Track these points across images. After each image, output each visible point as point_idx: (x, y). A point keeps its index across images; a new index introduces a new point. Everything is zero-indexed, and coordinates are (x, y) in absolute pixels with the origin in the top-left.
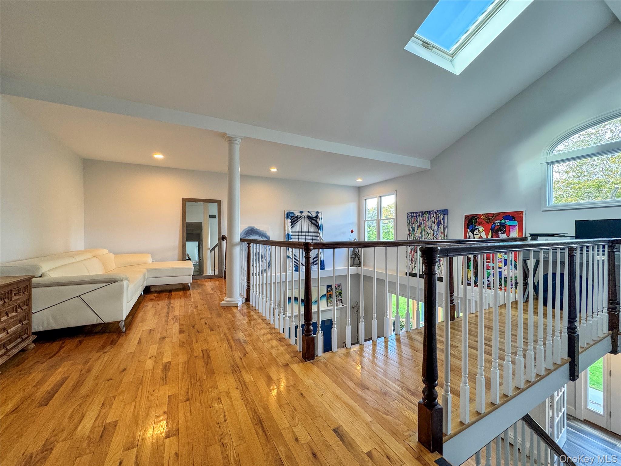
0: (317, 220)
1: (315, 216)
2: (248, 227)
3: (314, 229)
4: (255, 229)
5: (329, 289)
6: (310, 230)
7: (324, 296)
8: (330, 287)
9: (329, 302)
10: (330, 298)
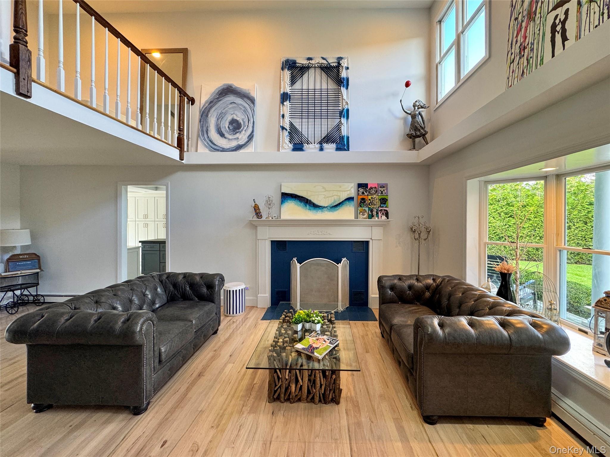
0: (338, 71)
1: (335, 64)
2: (224, 85)
3: (332, 85)
4: (234, 87)
5: (361, 190)
6: (324, 86)
7: (350, 199)
8: (363, 187)
9: (360, 212)
10: (362, 206)
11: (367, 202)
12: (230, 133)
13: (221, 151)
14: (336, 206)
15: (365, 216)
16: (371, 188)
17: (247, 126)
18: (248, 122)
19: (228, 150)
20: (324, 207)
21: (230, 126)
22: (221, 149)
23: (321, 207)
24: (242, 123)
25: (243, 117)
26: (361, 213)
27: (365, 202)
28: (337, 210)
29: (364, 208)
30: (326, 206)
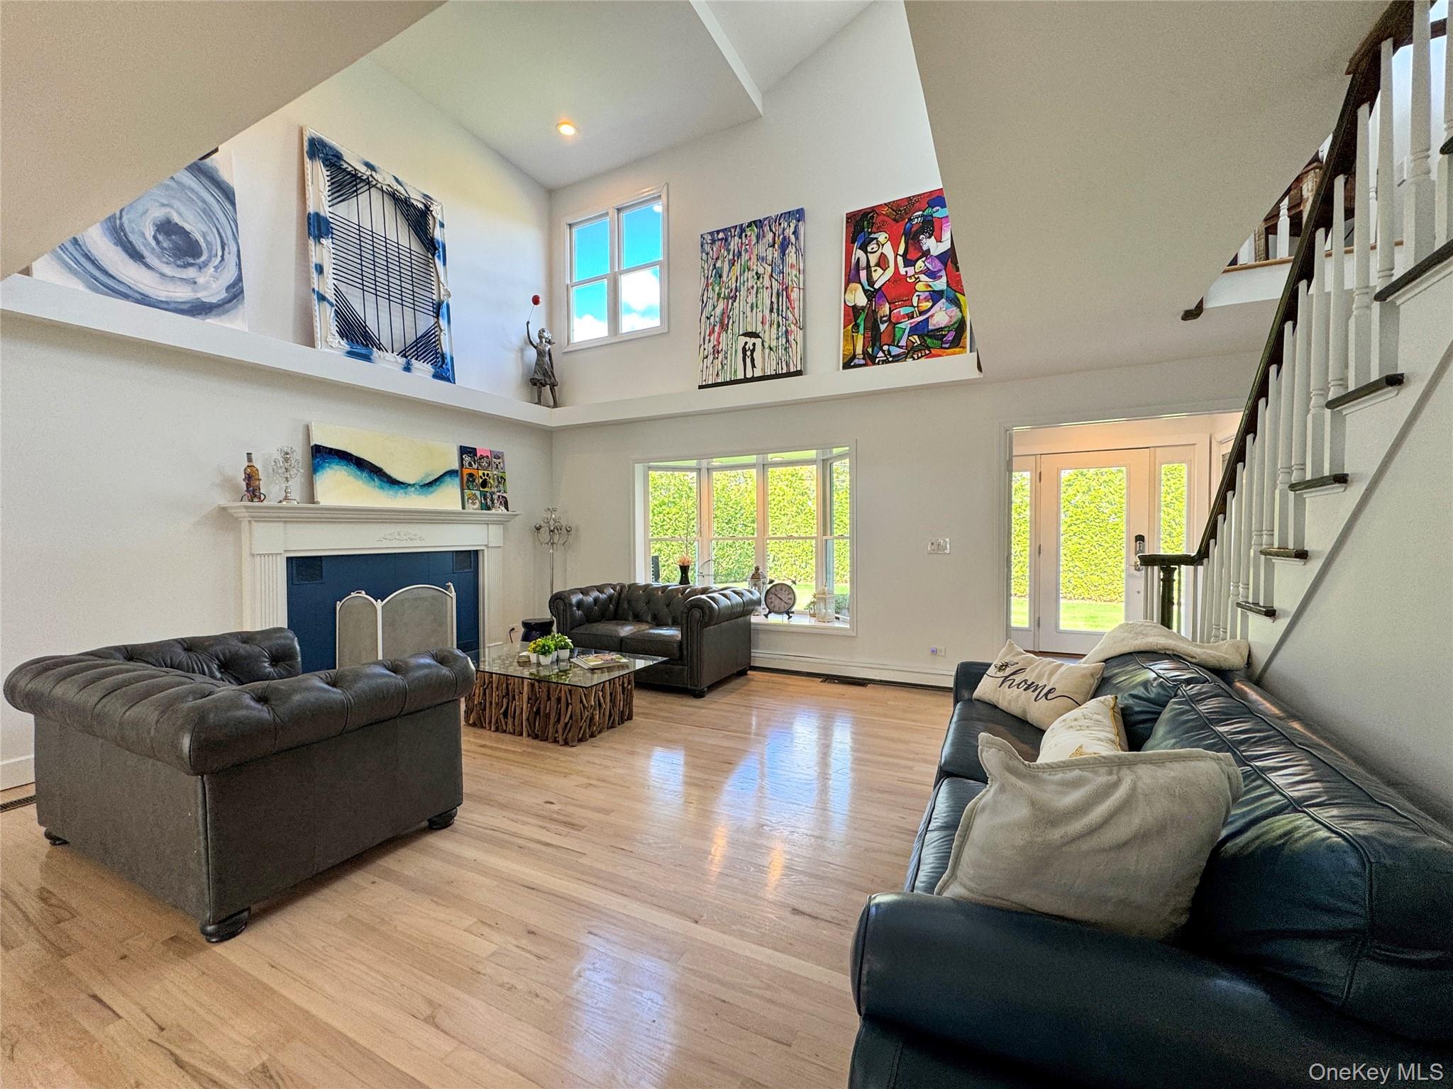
0: (426, 220)
1: (421, 206)
3: (417, 246)
5: (467, 459)
6: (403, 242)
7: (451, 473)
8: (470, 452)
9: (469, 498)
10: (471, 487)
11: (477, 481)
12: (165, 260)
13: (138, 301)
14: (430, 484)
15: (476, 506)
16: (482, 457)
17: (219, 258)
18: (223, 249)
19: (166, 306)
20: (410, 485)
21: (160, 237)
22: (139, 296)
23: (402, 483)
24: (203, 245)
25: (204, 229)
26: (470, 501)
27: (474, 481)
28: (432, 492)
29: (474, 492)
30: (411, 483)
